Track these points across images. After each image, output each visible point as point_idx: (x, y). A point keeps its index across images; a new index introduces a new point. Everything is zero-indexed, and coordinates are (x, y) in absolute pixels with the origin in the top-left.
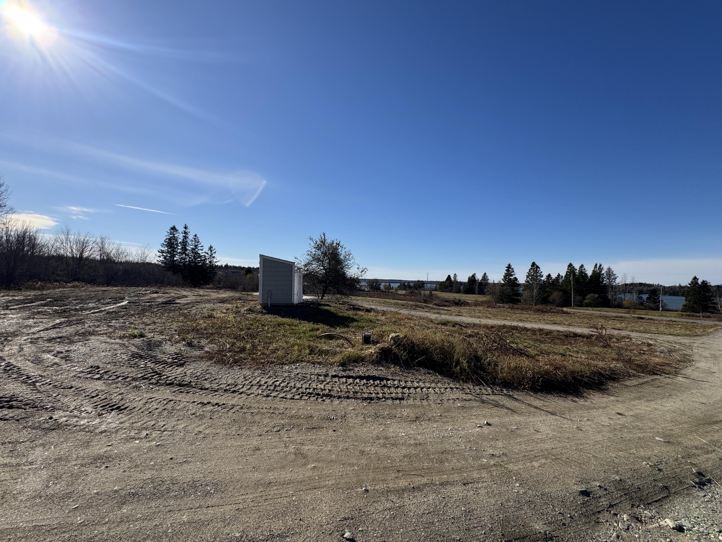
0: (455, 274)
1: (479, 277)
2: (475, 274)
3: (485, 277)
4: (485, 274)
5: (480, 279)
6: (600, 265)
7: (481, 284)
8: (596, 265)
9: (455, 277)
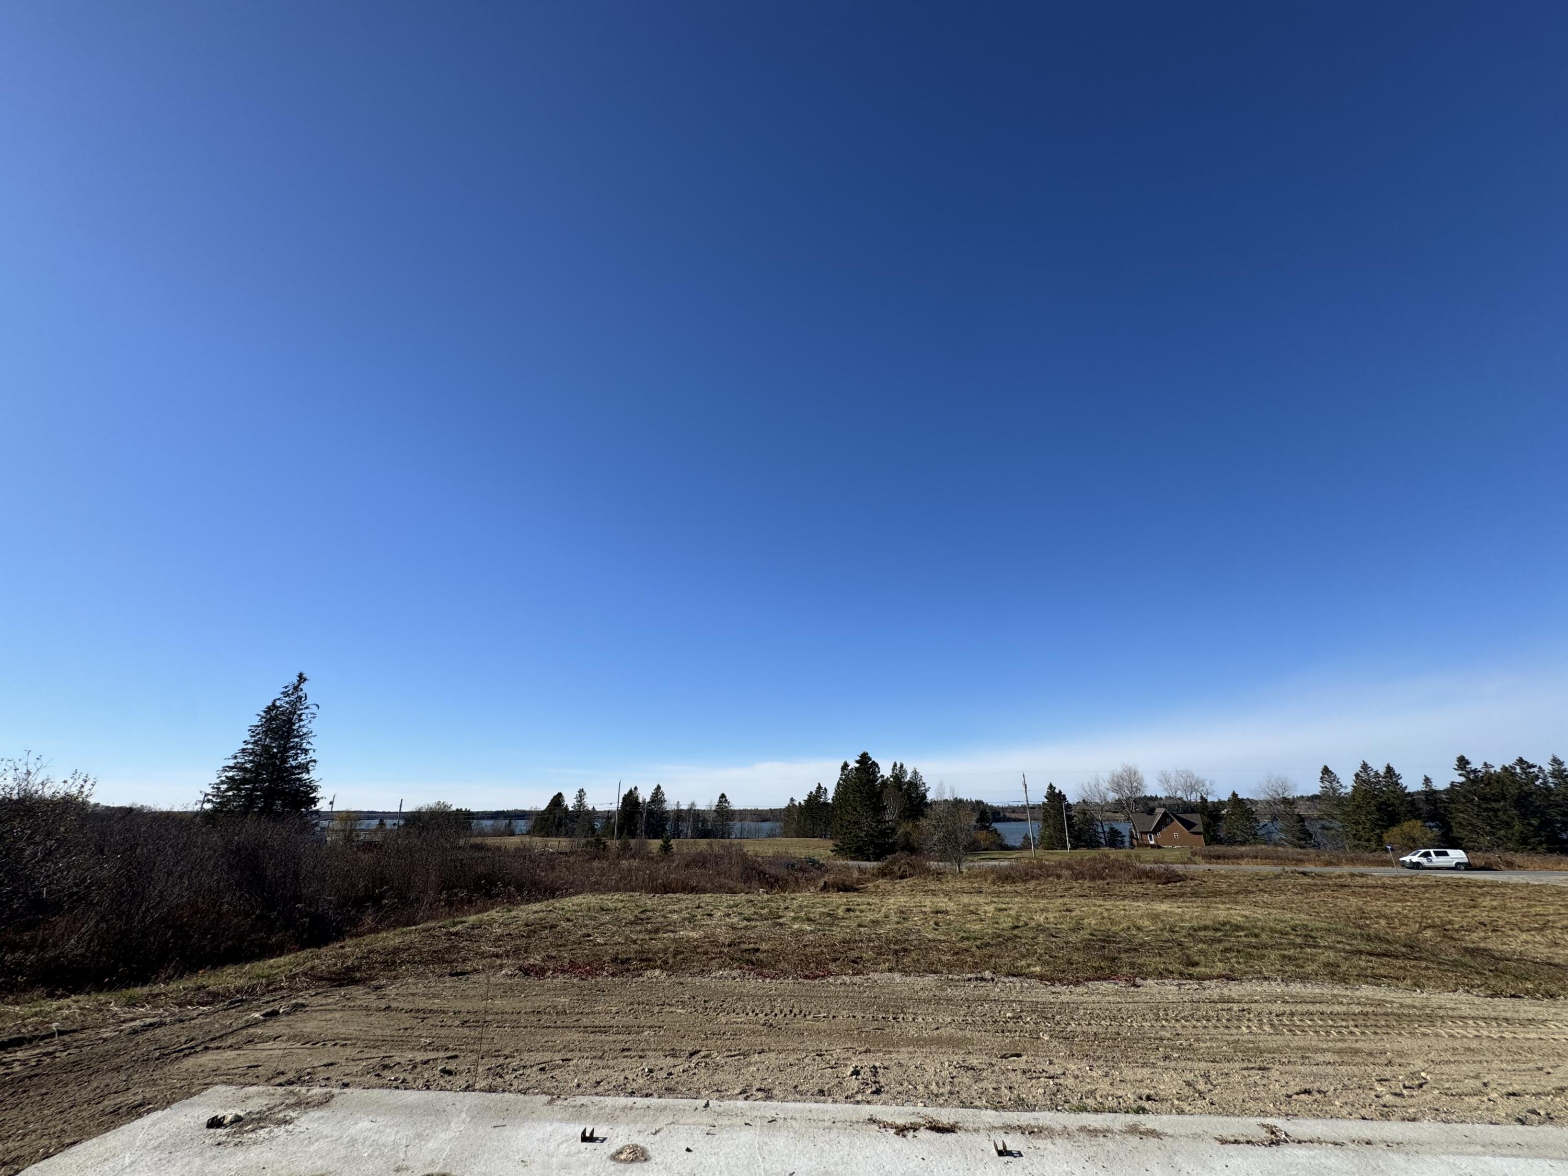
0: (582, 791)
1: (645, 795)
2: (636, 788)
3: (658, 795)
4: (659, 787)
5: (648, 800)
6: (902, 766)
7: (651, 813)
8: (895, 765)
9: (580, 796)
